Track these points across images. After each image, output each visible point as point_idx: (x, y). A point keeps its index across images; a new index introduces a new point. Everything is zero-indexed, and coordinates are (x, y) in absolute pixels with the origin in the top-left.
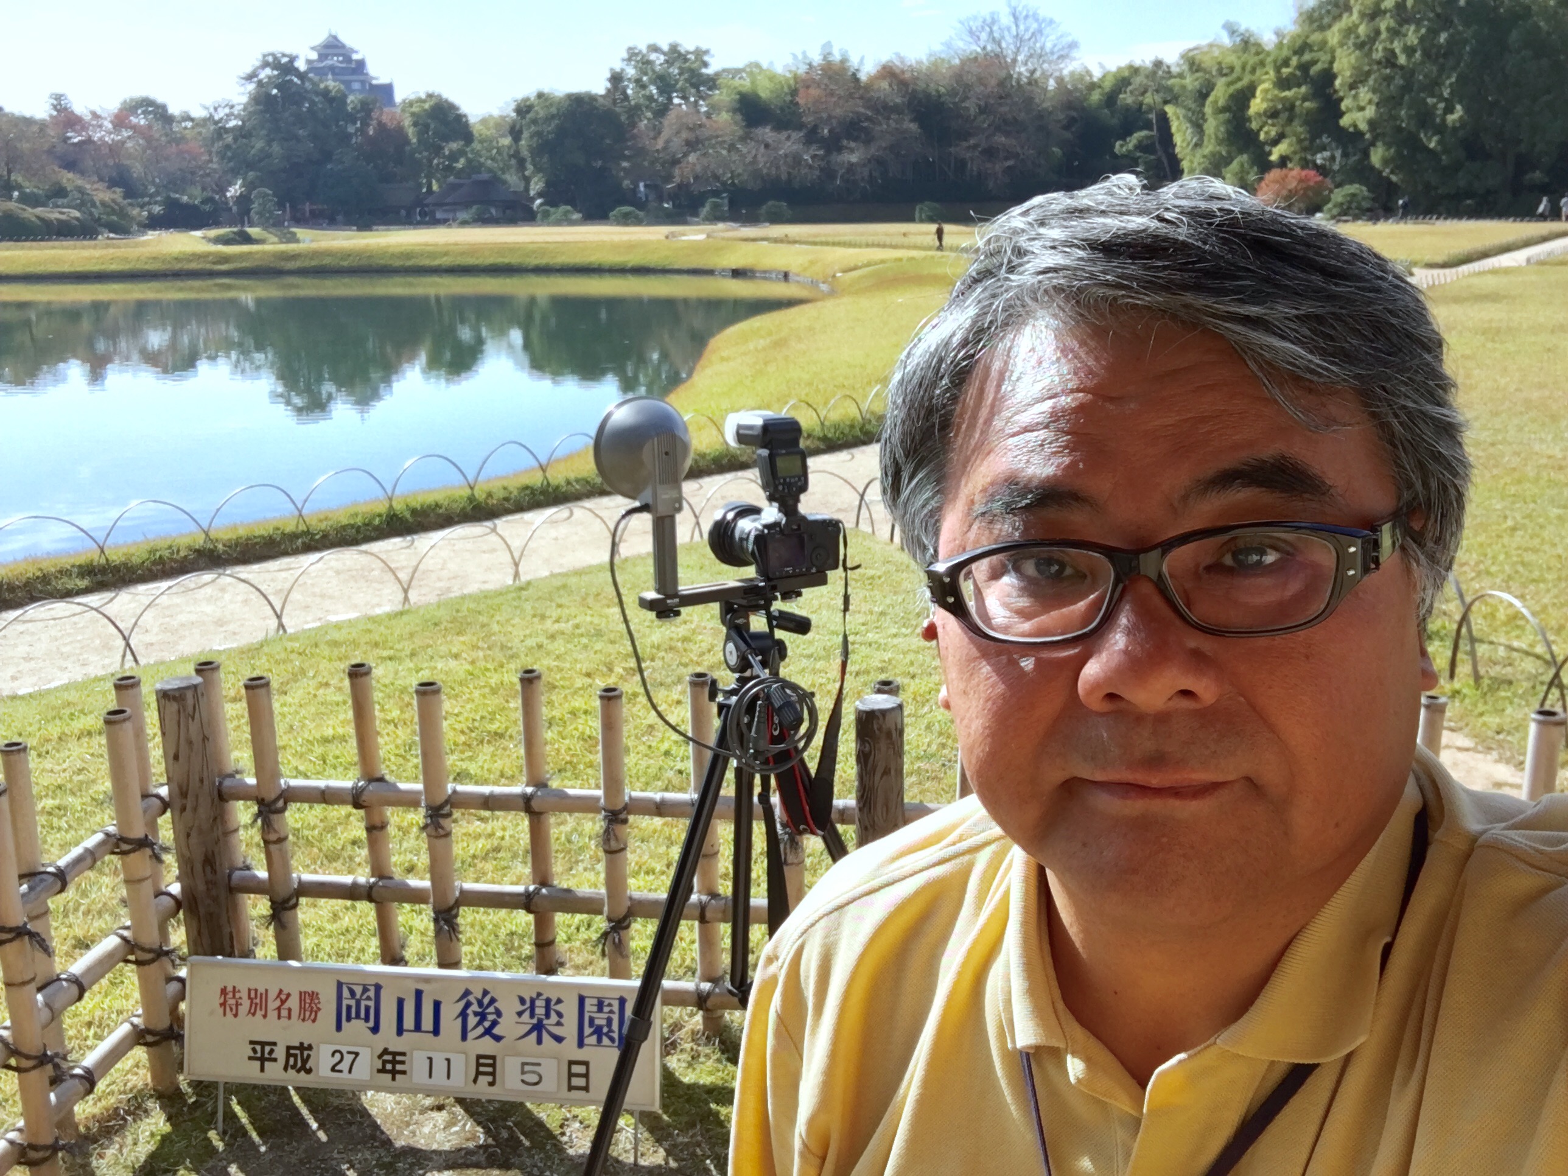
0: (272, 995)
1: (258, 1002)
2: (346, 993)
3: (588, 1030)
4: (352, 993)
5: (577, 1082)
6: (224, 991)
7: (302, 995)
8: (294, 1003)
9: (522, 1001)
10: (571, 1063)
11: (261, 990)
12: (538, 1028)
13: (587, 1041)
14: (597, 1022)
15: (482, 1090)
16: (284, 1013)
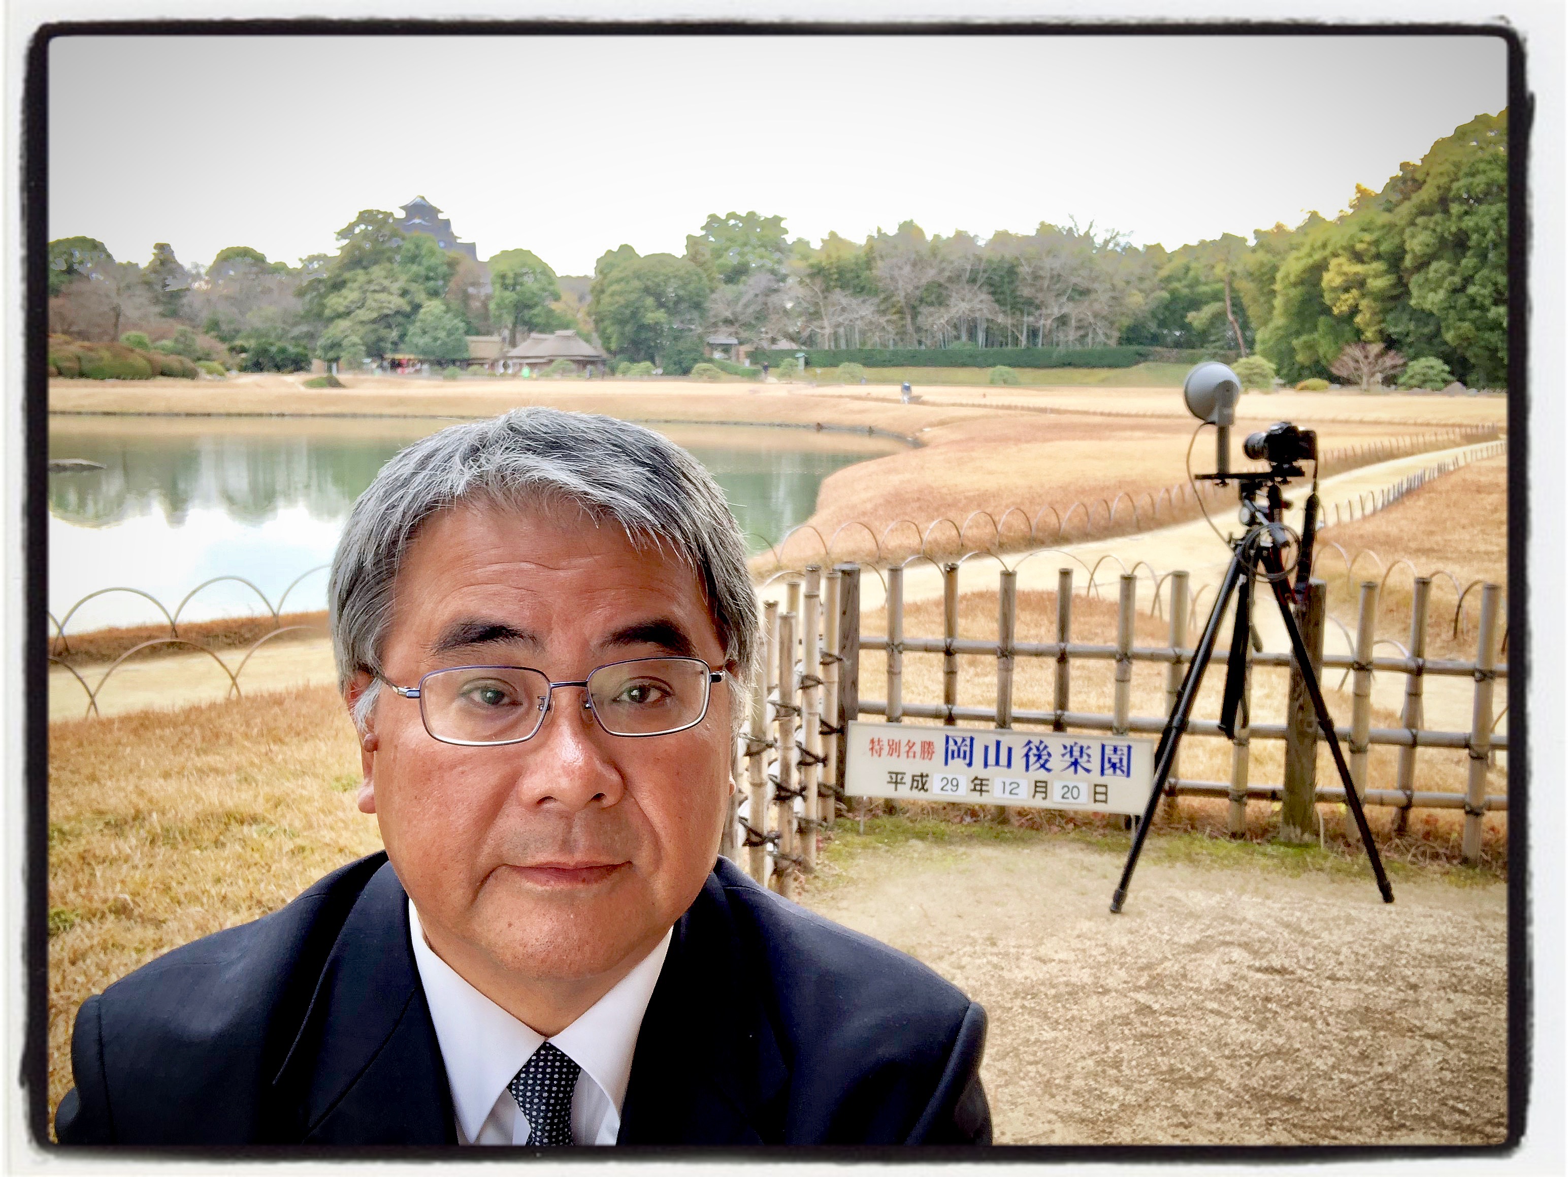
0: (904, 743)
1: (894, 748)
2: (951, 742)
3: (1107, 765)
4: (956, 743)
5: (1099, 797)
6: (872, 741)
7: (923, 744)
8: (917, 748)
9: (1065, 747)
10: (1096, 786)
11: (897, 740)
12: (1075, 763)
13: (1106, 772)
14: (1113, 761)
15: (1039, 803)
16: (911, 754)
